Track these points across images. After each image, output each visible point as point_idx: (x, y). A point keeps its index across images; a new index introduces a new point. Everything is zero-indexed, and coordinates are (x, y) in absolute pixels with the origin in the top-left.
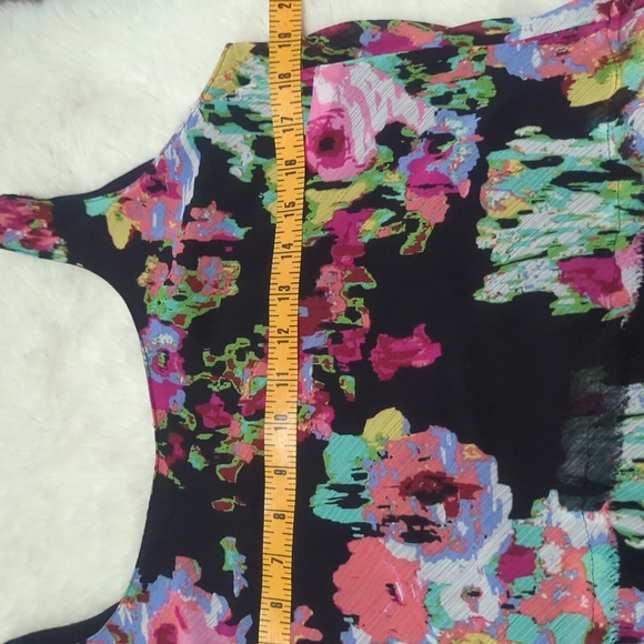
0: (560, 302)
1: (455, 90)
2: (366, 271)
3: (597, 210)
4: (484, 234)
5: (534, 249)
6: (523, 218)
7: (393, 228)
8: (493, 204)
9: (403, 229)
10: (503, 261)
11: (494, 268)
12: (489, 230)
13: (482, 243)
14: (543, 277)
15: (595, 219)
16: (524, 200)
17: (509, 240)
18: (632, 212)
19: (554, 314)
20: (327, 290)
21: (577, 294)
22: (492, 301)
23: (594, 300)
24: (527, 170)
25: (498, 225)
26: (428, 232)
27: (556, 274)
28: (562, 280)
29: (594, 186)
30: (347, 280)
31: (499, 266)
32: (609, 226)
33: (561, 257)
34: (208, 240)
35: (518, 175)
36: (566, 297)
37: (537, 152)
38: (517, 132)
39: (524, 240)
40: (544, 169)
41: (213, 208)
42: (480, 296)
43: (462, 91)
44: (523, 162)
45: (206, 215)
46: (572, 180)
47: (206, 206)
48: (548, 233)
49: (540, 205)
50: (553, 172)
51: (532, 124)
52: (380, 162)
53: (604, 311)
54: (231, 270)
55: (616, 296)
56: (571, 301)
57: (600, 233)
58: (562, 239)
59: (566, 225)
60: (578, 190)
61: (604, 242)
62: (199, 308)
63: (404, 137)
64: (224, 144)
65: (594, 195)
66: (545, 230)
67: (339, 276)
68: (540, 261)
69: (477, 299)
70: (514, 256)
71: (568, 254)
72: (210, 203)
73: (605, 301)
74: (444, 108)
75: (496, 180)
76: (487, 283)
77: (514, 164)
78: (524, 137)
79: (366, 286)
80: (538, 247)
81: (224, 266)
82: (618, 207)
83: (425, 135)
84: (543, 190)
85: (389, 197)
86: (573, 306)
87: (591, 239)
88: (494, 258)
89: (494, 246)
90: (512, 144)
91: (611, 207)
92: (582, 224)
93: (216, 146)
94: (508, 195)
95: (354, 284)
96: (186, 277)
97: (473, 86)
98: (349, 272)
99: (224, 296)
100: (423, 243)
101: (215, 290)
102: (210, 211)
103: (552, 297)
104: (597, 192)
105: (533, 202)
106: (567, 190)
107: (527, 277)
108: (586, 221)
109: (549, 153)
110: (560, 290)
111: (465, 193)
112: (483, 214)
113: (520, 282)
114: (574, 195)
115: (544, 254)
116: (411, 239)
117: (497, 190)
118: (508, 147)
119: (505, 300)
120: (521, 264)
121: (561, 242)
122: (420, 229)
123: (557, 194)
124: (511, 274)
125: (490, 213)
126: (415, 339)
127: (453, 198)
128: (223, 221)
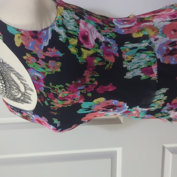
0: (142, 77)
1: (107, 34)
2: (96, 72)
3: (146, 57)
4: (125, 64)
5: (135, 67)
6: (132, 60)
7: (102, 63)
8: (125, 58)
9: (105, 64)
10: (130, 69)
11: (128, 71)
12: (126, 63)
13: (124, 66)
14: (138, 73)
15: (146, 59)
16: (131, 56)
17: (130, 65)
18: (152, 57)
19: (141, 79)
20: (86, 76)
21: (145, 75)
22: (128, 78)
23: (149, 76)
24: (130, 50)
25: (127, 62)
26: (112, 64)
27: (141, 72)
28: (142, 72)
29: (144, 52)
30: (91, 74)
31: (129, 71)
32: (149, 60)
33: (141, 68)
34: (52, 56)
35: (129, 51)
36: (143, 76)
37: (131, 46)
38: (125, 43)
39: (133, 65)
40: (134, 50)
41: (54, 48)
42: (125, 77)
43: (108, 34)
44: (129, 49)
45: (52, 50)
46: (140, 51)
47: (52, 48)
48: (138, 63)
49: (135, 57)
50: (136, 50)
51: (128, 41)
52: (96, 47)
53: (151, 78)
54: (58, 64)
55: (153, 75)
56: (144, 77)
57: (148, 62)
58: (141, 64)
59: (141, 61)
60: (142, 53)
61: (149, 64)
62: (49, 72)
63: (100, 42)
64: (59, 32)
65: (145, 54)
66: (137, 62)
67: (89, 73)
68: (137, 69)
69: (125, 78)
70: (132, 68)
71: (142, 67)
72: (53, 47)
73: (151, 76)
74: (106, 37)
75: (125, 53)
76: (127, 74)
77: (127, 50)
78: (127, 44)
79: (96, 76)
80: (136, 66)
81: (56, 63)
82: (150, 56)
83: (103, 42)
84: (135, 54)
85: (99, 55)
86: (145, 78)
87: (146, 63)
88: (128, 69)
89: (127, 67)
90: (125, 45)
91: (148, 56)
92: (144, 60)
93: (57, 33)
94: (128, 56)
95: (92, 75)
96: (45, 64)
97: (111, 34)
98: (91, 72)
99: (56, 71)
100: (111, 67)
101: (53, 69)
102: (53, 49)
103: (141, 76)
104: (145, 53)
105: (134, 56)
106: (140, 53)
107: (135, 73)
108: (145, 59)
109: (133, 46)
110: (142, 75)
111: (118, 56)
112: (124, 60)
113: (134, 74)
114: (141, 54)
115: (138, 68)
116: (108, 66)
117: (125, 55)
118: (124, 46)
119: (131, 78)
120: (133, 70)
121: (140, 65)
122: (110, 64)
123: (138, 54)
124: (132, 72)
125: (125, 60)
126: (109, 86)
127: (115, 57)
128: (56, 52)
